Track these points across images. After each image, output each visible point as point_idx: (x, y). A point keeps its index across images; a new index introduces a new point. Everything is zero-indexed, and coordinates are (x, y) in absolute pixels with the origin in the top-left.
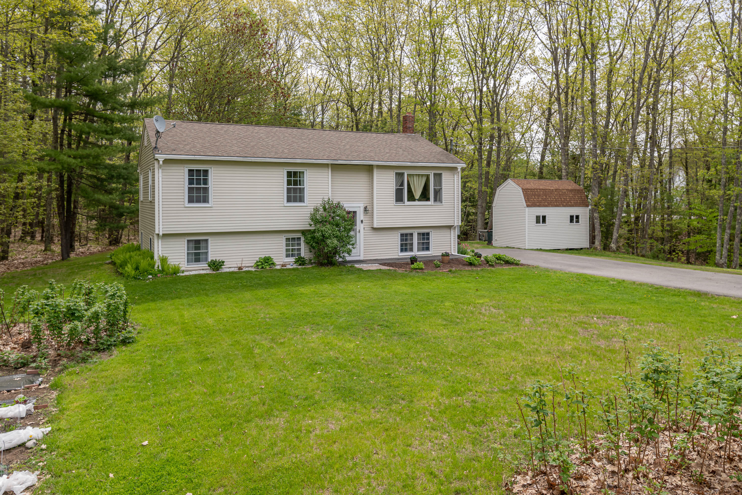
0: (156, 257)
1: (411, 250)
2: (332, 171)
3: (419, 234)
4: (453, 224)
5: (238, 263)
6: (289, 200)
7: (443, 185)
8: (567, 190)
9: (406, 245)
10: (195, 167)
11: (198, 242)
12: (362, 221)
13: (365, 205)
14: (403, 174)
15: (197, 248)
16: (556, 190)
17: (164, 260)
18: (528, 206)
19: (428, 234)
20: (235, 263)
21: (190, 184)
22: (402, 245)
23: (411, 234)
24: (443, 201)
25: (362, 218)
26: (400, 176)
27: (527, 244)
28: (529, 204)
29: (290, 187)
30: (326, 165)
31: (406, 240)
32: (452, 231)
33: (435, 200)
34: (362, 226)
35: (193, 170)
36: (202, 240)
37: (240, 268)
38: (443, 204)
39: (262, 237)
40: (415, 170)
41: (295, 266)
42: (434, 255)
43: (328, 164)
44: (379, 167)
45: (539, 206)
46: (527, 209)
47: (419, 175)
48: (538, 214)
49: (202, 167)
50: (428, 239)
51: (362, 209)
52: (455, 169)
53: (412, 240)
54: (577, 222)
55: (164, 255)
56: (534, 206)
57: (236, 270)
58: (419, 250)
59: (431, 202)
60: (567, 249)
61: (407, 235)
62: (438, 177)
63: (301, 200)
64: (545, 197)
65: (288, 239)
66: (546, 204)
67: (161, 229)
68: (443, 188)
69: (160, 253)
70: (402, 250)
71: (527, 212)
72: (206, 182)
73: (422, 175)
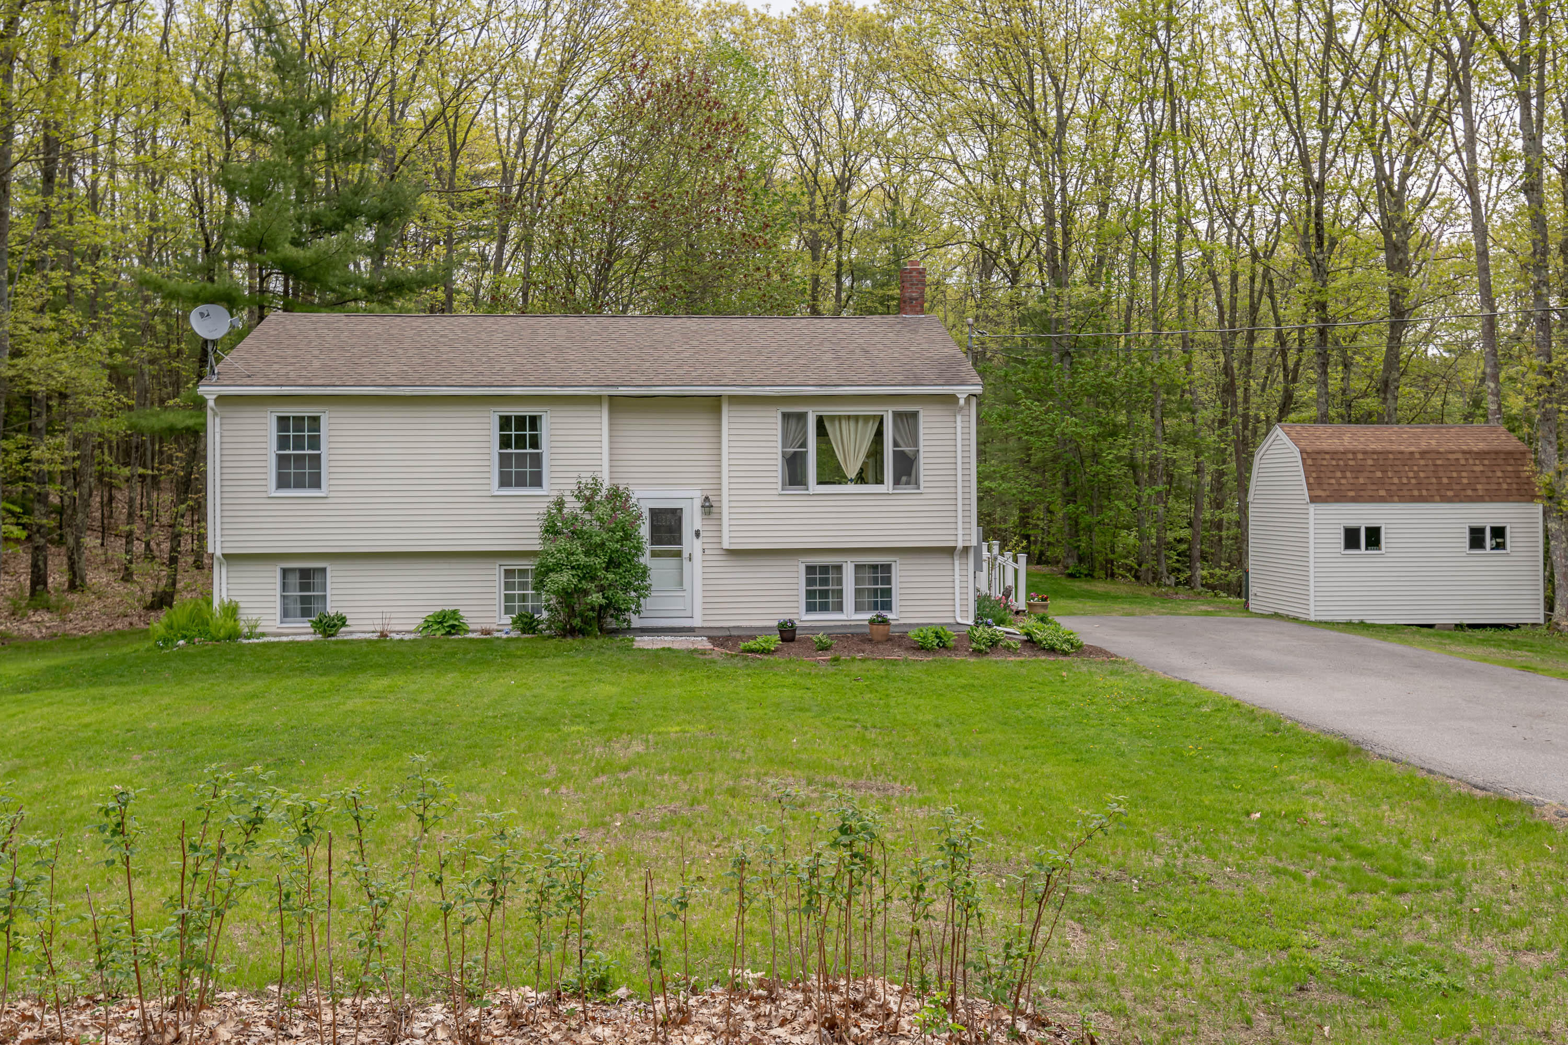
0: (216, 603)
1: (839, 608)
2: (611, 412)
3: (858, 567)
4: (952, 544)
5: (376, 622)
6: (505, 482)
7: (921, 443)
8: (1464, 452)
9: (824, 594)
10: (291, 411)
11: (305, 574)
12: (697, 534)
13: (706, 493)
14: (802, 417)
15: (304, 587)
16: (1423, 453)
17: (232, 611)
18: (1314, 499)
19: (887, 568)
20: (370, 622)
21: (280, 448)
22: (810, 594)
23: (839, 568)
24: (922, 484)
25: (698, 525)
26: (794, 421)
27: (1312, 607)
28: (1319, 493)
29: (509, 451)
30: (595, 400)
31: (825, 582)
32: (957, 563)
33: (897, 482)
34: (698, 545)
35: (288, 418)
36: (315, 570)
37: (383, 635)
38: (922, 490)
39: (446, 566)
40: (836, 404)
41: (513, 634)
42: (902, 621)
43: (600, 396)
44: (735, 400)
45: (1354, 500)
46: (1312, 507)
47: (857, 418)
48: (1352, 524)
49: (305, 411)
50: (888, 580)
51: (698, 503)
52: (951, 399)
53: (840, 581)
54: (1500, 546)
55: (233, 599)
56: (1337, 501)
57: (374, 636)
58: (858, 608)
59: (888, 486)
60: (1459, 627)
61: (825, 569)
62: (907, 421)
63: (537, 481)
64: (1379, 474)
65: (509, 573)
66: (1382, 493)
67: (218, 544)
68: (922, 449)
69: (224, 595)
70: (810, 608)
71: (1311, 516)
72: (315, 443)
73: (867, 418)
